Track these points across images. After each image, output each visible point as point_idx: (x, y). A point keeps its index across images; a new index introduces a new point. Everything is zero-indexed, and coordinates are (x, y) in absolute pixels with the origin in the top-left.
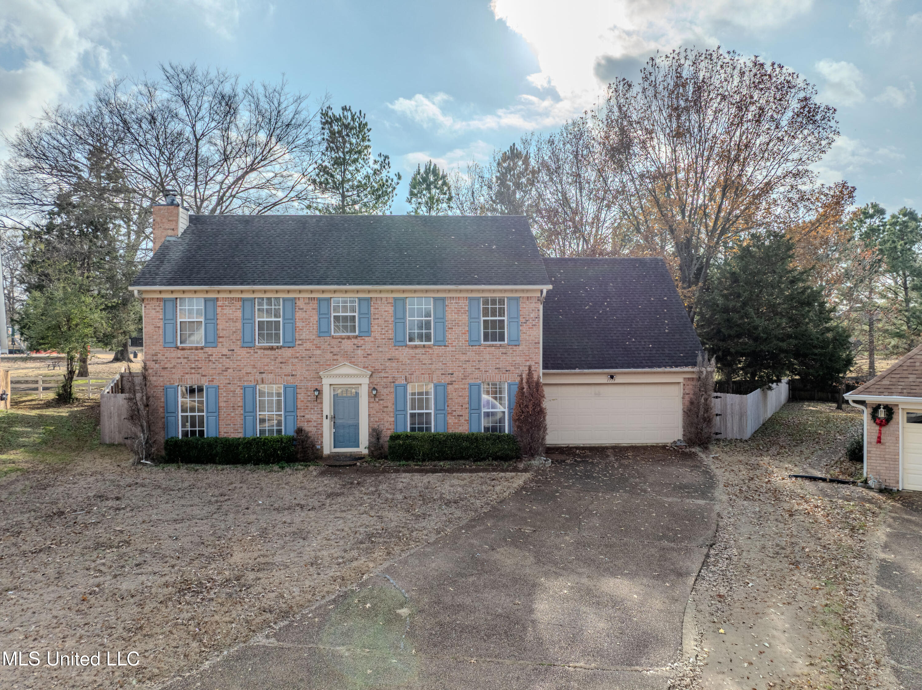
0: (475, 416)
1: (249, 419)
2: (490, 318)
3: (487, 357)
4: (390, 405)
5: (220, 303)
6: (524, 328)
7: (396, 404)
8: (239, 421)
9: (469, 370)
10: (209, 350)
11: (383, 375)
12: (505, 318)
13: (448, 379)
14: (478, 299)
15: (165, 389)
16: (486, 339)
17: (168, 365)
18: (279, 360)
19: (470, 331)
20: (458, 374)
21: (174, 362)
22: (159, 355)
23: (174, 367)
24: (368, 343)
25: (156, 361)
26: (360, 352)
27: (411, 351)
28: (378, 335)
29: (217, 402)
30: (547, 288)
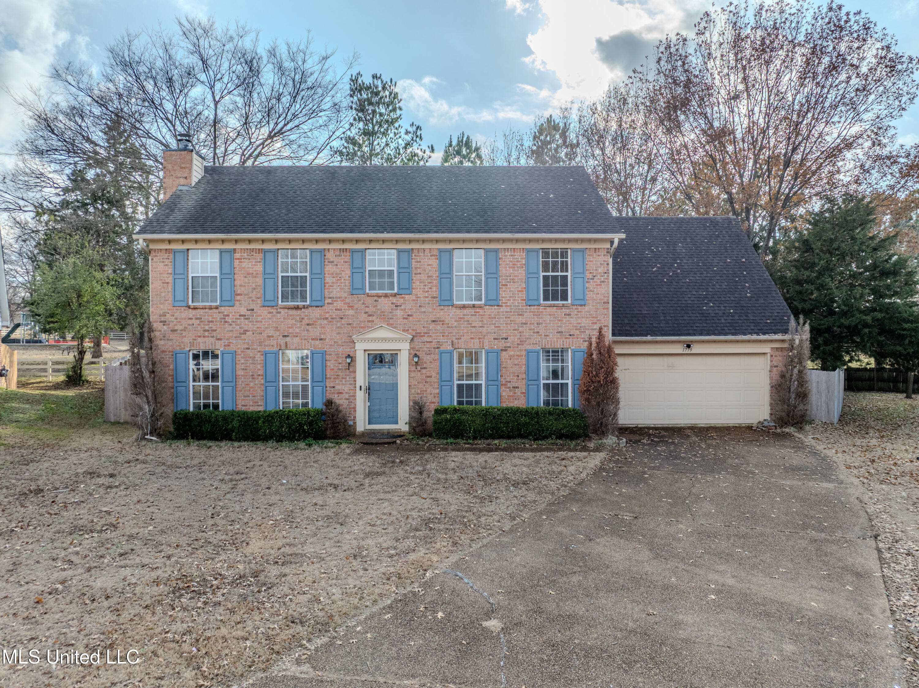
0: (533, 388)
1: (271, 390)
2: (550, 274)
3: (548, 319)
4: (434, 374)
5: (237, 255)
6: (591, 285)
7: (440, 373)
8: (259, 392)
9: (526, 334)
10: (225, 310)
11: (426, 339)
12: (569, 274)
13: (502, 344)
14: (537, 251)
15: (175, 354)
16: (546, 298)
17: (178, 327)
18: (306, 321)
19: (527, 288)
20: (514, 339)
21: (185, 323)
22: (168, 316)
23: (185, 329)
24: (408, 303)
25: (164, 322)
26: (399, 312)
27: (458, 312)
28: (420, 293)
29: (234, 369)
30: (617, 237)
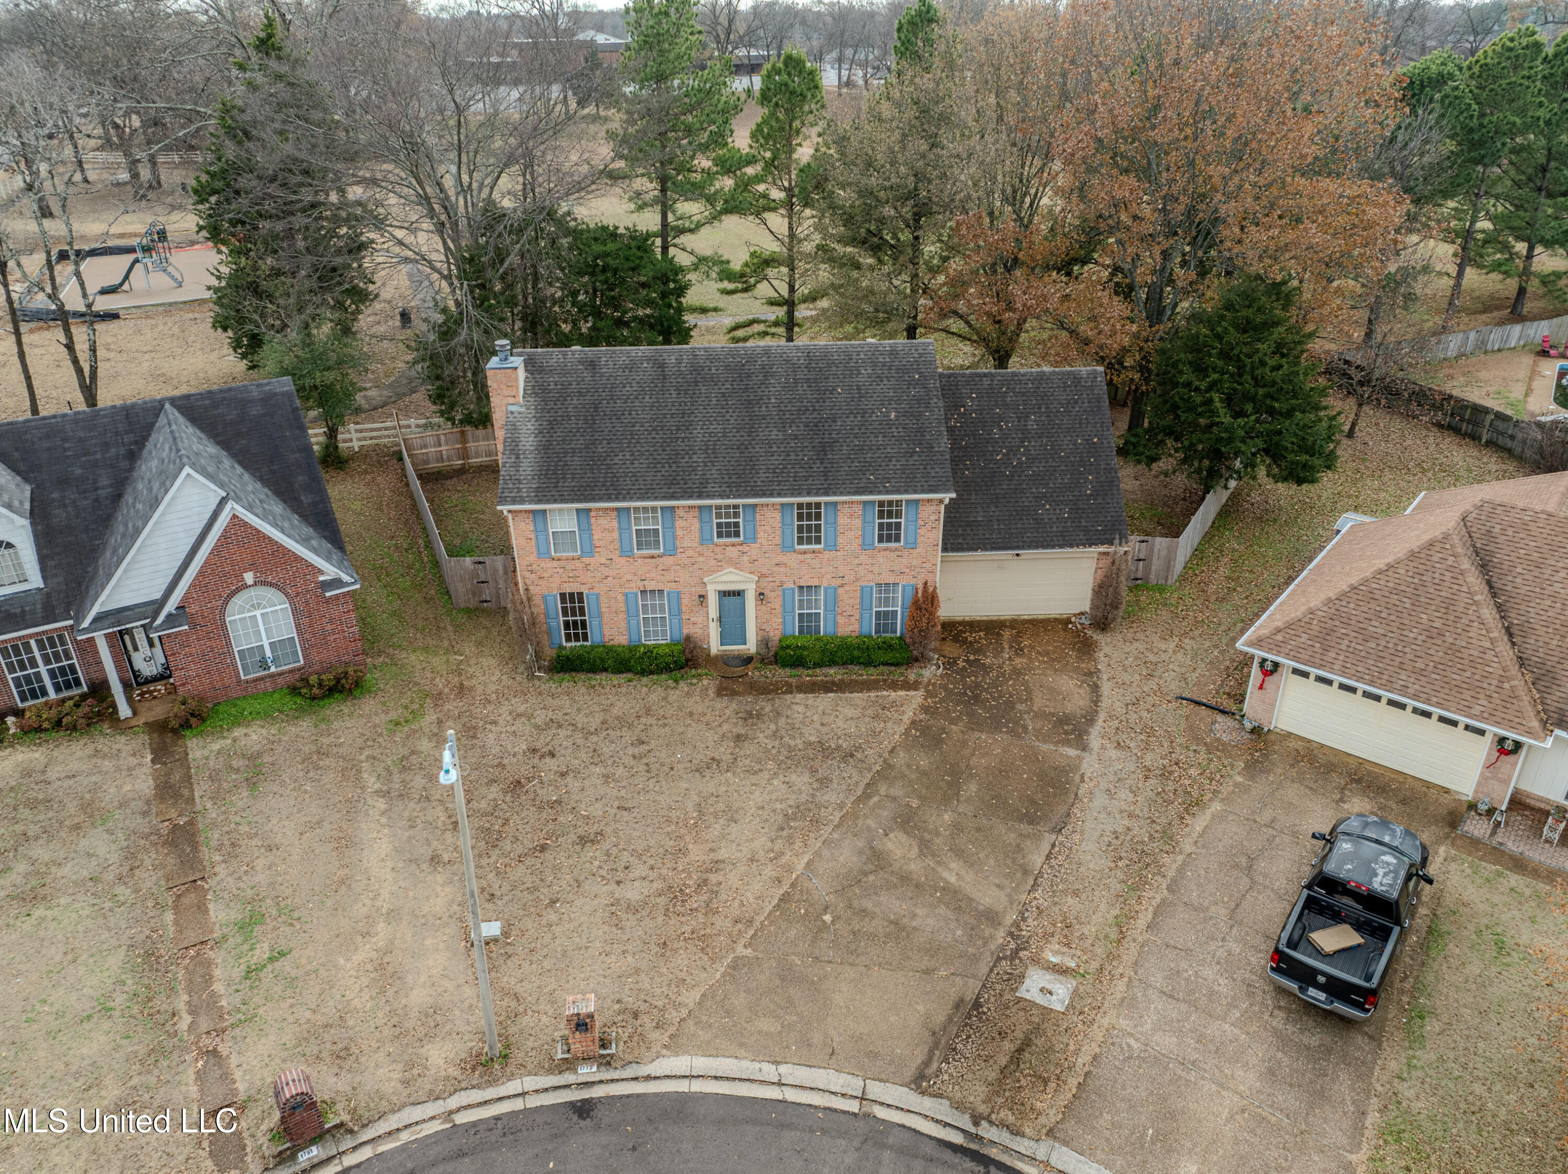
0: (866, 616)
1: (633, 622)
2: (885, 521)
3: (881, 560)
4: (777, 607)
5: (593, 514)
6: (922, 531)
7: (784, 606)
9: (862, 573)
10: (587, 560)
11: (770, 579)
12: (902, 521)
13: (839, 581)
14: (874, 502)
15: (544, 597)
16: (881, 540)
17: (545, 575)
18: (661, 567)
19: (863, 536)
20: (850, 577)
21: (550, 572)
22: (534, 566)
23: (551, 576)
24: (753, 550)
25: (532, 572)
26: (745, 558)
27: (800, 556)
28: (764, 542)
29: (599, 608)
